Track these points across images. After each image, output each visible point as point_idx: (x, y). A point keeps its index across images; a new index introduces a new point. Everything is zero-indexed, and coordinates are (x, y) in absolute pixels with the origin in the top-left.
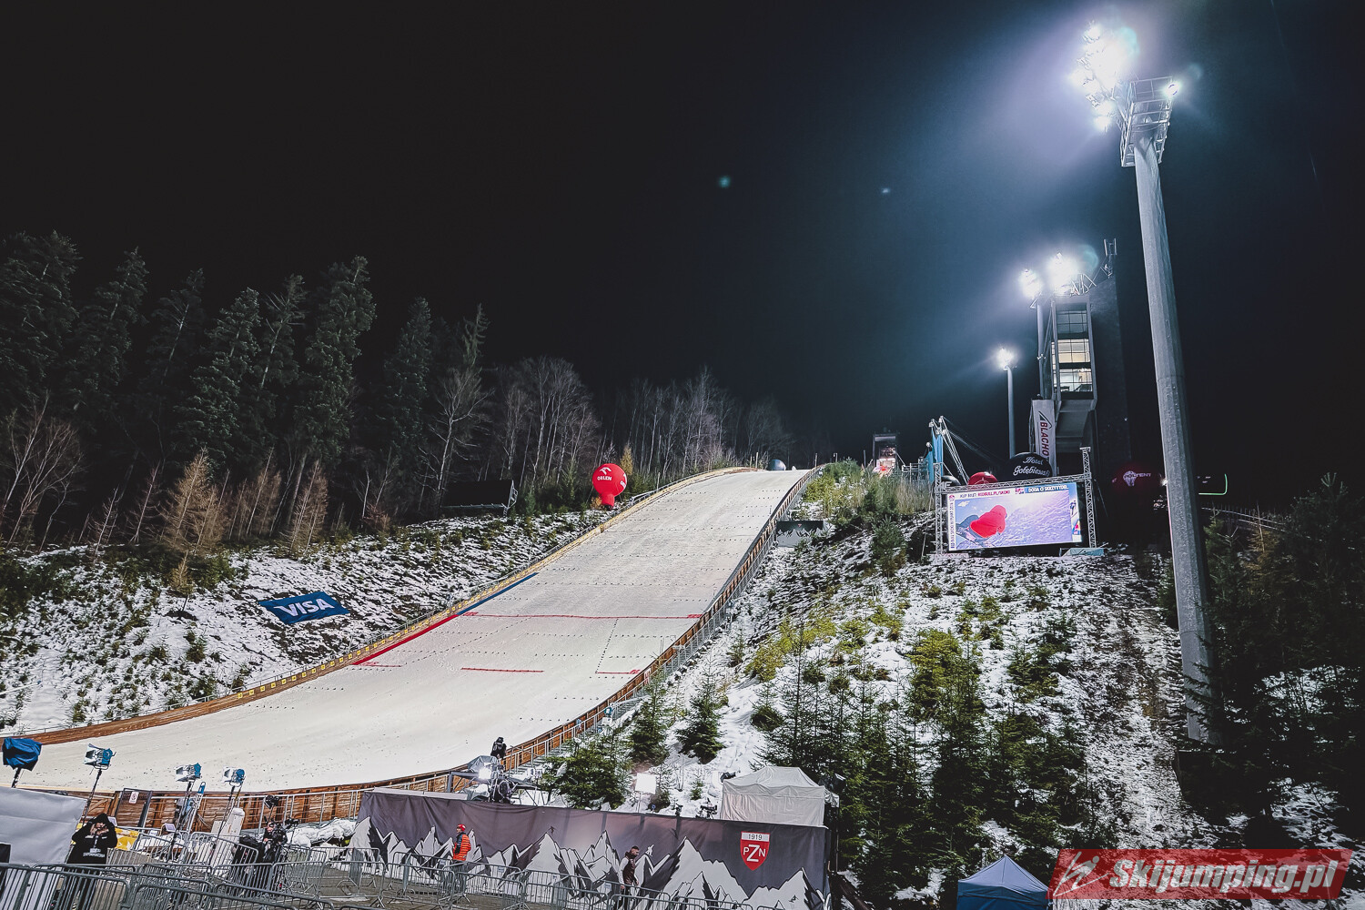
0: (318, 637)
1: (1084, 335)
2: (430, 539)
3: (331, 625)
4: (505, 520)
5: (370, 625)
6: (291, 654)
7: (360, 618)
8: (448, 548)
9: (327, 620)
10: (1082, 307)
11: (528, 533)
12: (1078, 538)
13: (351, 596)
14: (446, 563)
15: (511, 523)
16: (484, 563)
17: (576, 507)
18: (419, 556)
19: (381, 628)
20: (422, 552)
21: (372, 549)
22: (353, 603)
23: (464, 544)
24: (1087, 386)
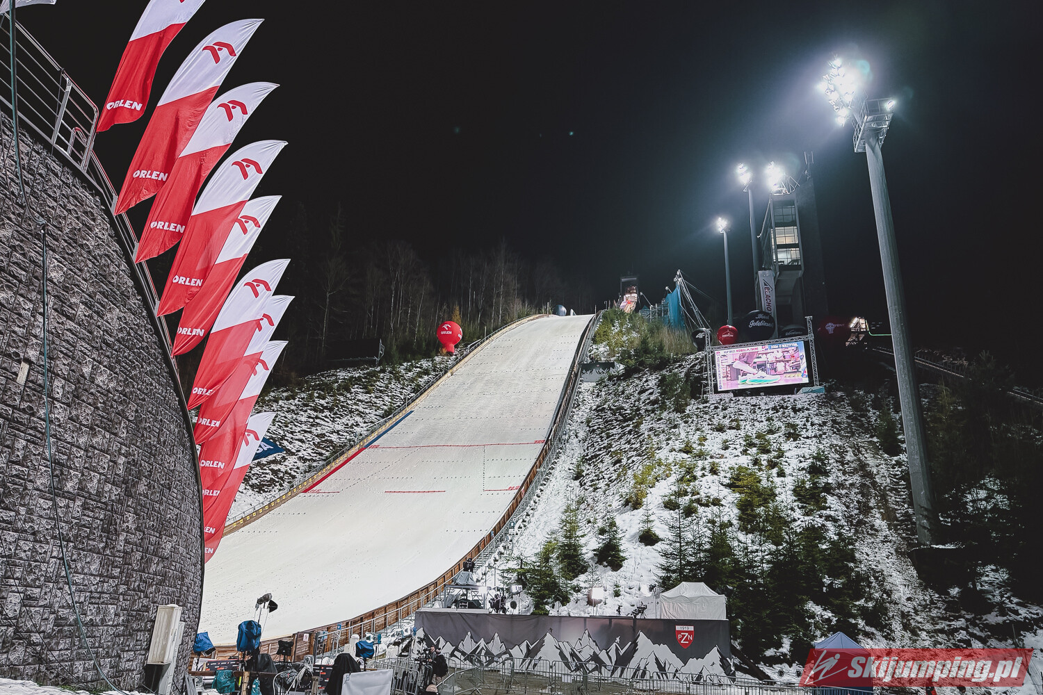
0: (268, 471)
1: (793, 224)
2: (326, 389)
3: (275, 462)
4: (378, 369)
5: (300, 458)
6: (253, 486)
7: (293, 454)
8: (342, 395)
9: (271, 458)
10: (791, 203)
11: (397, 379)
12: (806, 380)
13: (283, 438)
14: (343, 406)
15: (383, 371)
16: (371, 404)
17: (428, 355)
18: (322, 402)
19: (309, 460)
20: (324, 399)
21: (287, 399)
22: (285, 443)
23: (353, 390)
24: (797, 261)
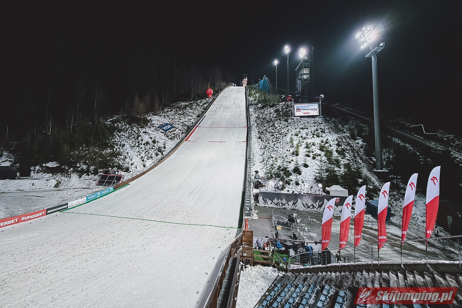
0: (172, 134)
1: (308, 67)
2: (180, 108)
3: (173, 131)
4: (192, 102)
5: (179, 130)
6: (170, 138)
7: (177, 128)
8: (184, 110)
10: (308, 61)
11: (198, 105)
12: (318, 114)
14: (186, 114)
16: (193, 113)
17: (204, 98)
18: (180, 112)
19: (182, 130)
21: (170, 111)
22: (174, 125)
23: (187, 109)
24: (308, 78)
